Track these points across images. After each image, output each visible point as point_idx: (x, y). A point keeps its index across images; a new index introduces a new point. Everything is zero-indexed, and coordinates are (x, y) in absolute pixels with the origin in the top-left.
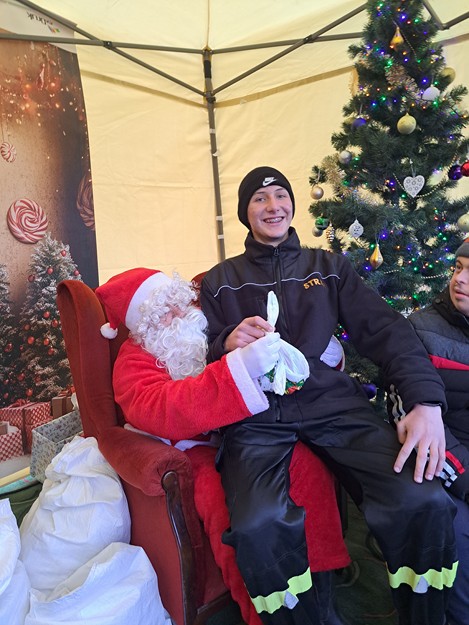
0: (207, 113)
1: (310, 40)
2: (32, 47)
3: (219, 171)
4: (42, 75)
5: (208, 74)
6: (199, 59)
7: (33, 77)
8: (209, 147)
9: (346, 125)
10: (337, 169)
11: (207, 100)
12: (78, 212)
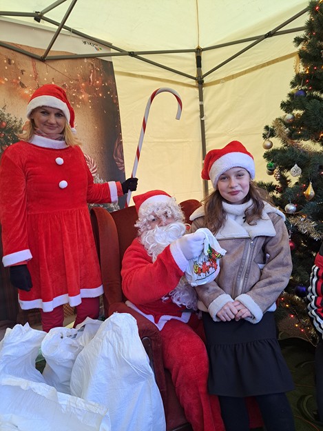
0: (198, 91)
1: (270, 35)
2: (85, 60)
3: (205, 130)
4: (91, 77)
5: (199, 64)
6: (193, 56)
7: (86, 79)
8: (199, 114)
9: (290, 95)
10: (283, 127)
11: (198, 82)
12: (115, 161)
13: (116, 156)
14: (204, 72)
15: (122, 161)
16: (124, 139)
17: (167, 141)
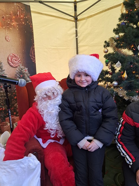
0: (75, 23)
2: (15, 4)
3: (78, 43)
4: (18, 13)
8: (75, 35)
9: (118, 25)
10: (114, 42)
11: (75, 19)
12: (30, 57)
13: (31, 55)
14: (78, 14)
15: (34, 57)
16: (35, 46)
17: (58, 48)
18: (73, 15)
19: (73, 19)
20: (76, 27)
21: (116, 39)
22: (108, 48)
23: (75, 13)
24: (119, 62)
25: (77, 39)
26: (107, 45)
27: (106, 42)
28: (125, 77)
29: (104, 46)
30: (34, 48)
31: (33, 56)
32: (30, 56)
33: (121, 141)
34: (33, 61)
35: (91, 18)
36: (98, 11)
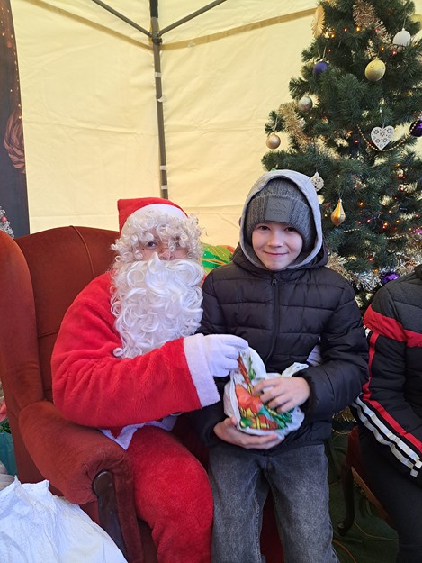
0: (152, 55)
3: (164, 117)
5: (154, 12)
8: (154, 92)
11: (153, 40)
12: (7, 152)
13: (10, 142)
14: (162, 27)
15: (21, 154)
16: (25, 116)
17: (101, 128)
18: (148, 29)
19: (146, 40)
20: (158, 69)
21: (302, 109)
22: (279, 134)
23: (154, 24)
24: (317, 174)
25: (160, 105)
26: (277, 123)
27: (273, 115)
28: (339, 216)
29: (268, 129)
30: (20, 122)
31: (15, 149)
32: (7, 146)
33: (371, 399)
34: (18, 166)
35: (208, 45)
36: (230, 25)
